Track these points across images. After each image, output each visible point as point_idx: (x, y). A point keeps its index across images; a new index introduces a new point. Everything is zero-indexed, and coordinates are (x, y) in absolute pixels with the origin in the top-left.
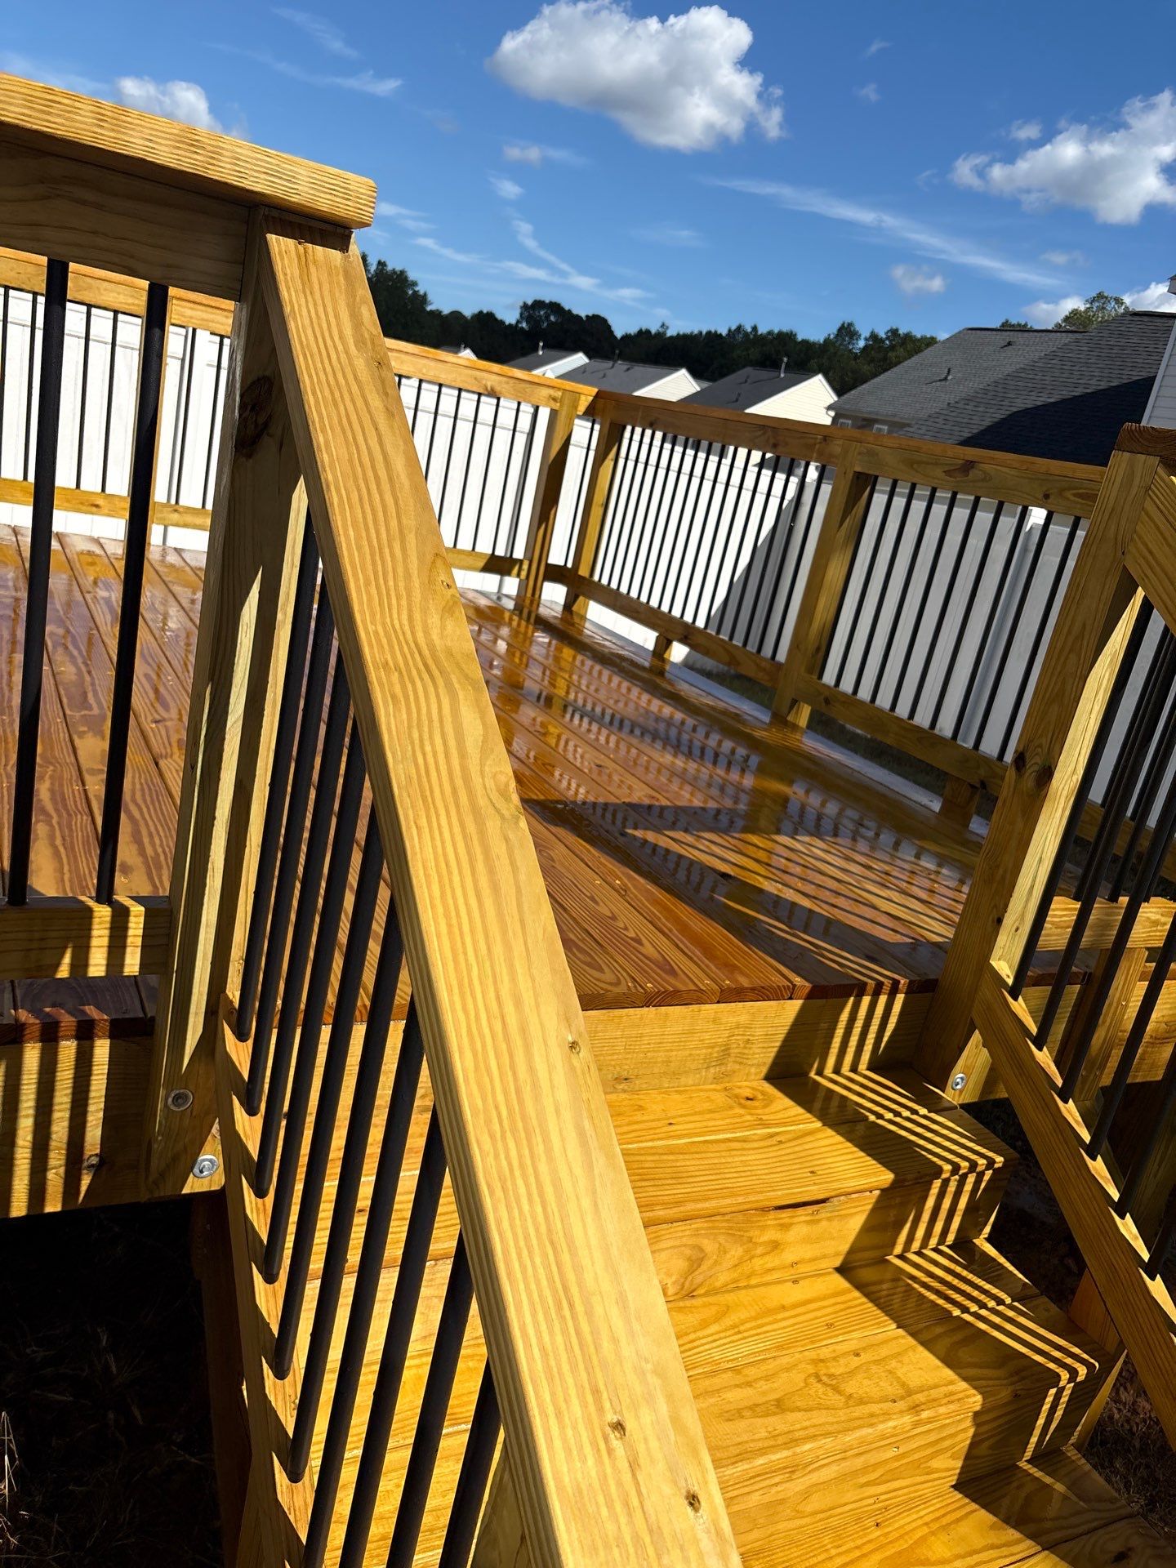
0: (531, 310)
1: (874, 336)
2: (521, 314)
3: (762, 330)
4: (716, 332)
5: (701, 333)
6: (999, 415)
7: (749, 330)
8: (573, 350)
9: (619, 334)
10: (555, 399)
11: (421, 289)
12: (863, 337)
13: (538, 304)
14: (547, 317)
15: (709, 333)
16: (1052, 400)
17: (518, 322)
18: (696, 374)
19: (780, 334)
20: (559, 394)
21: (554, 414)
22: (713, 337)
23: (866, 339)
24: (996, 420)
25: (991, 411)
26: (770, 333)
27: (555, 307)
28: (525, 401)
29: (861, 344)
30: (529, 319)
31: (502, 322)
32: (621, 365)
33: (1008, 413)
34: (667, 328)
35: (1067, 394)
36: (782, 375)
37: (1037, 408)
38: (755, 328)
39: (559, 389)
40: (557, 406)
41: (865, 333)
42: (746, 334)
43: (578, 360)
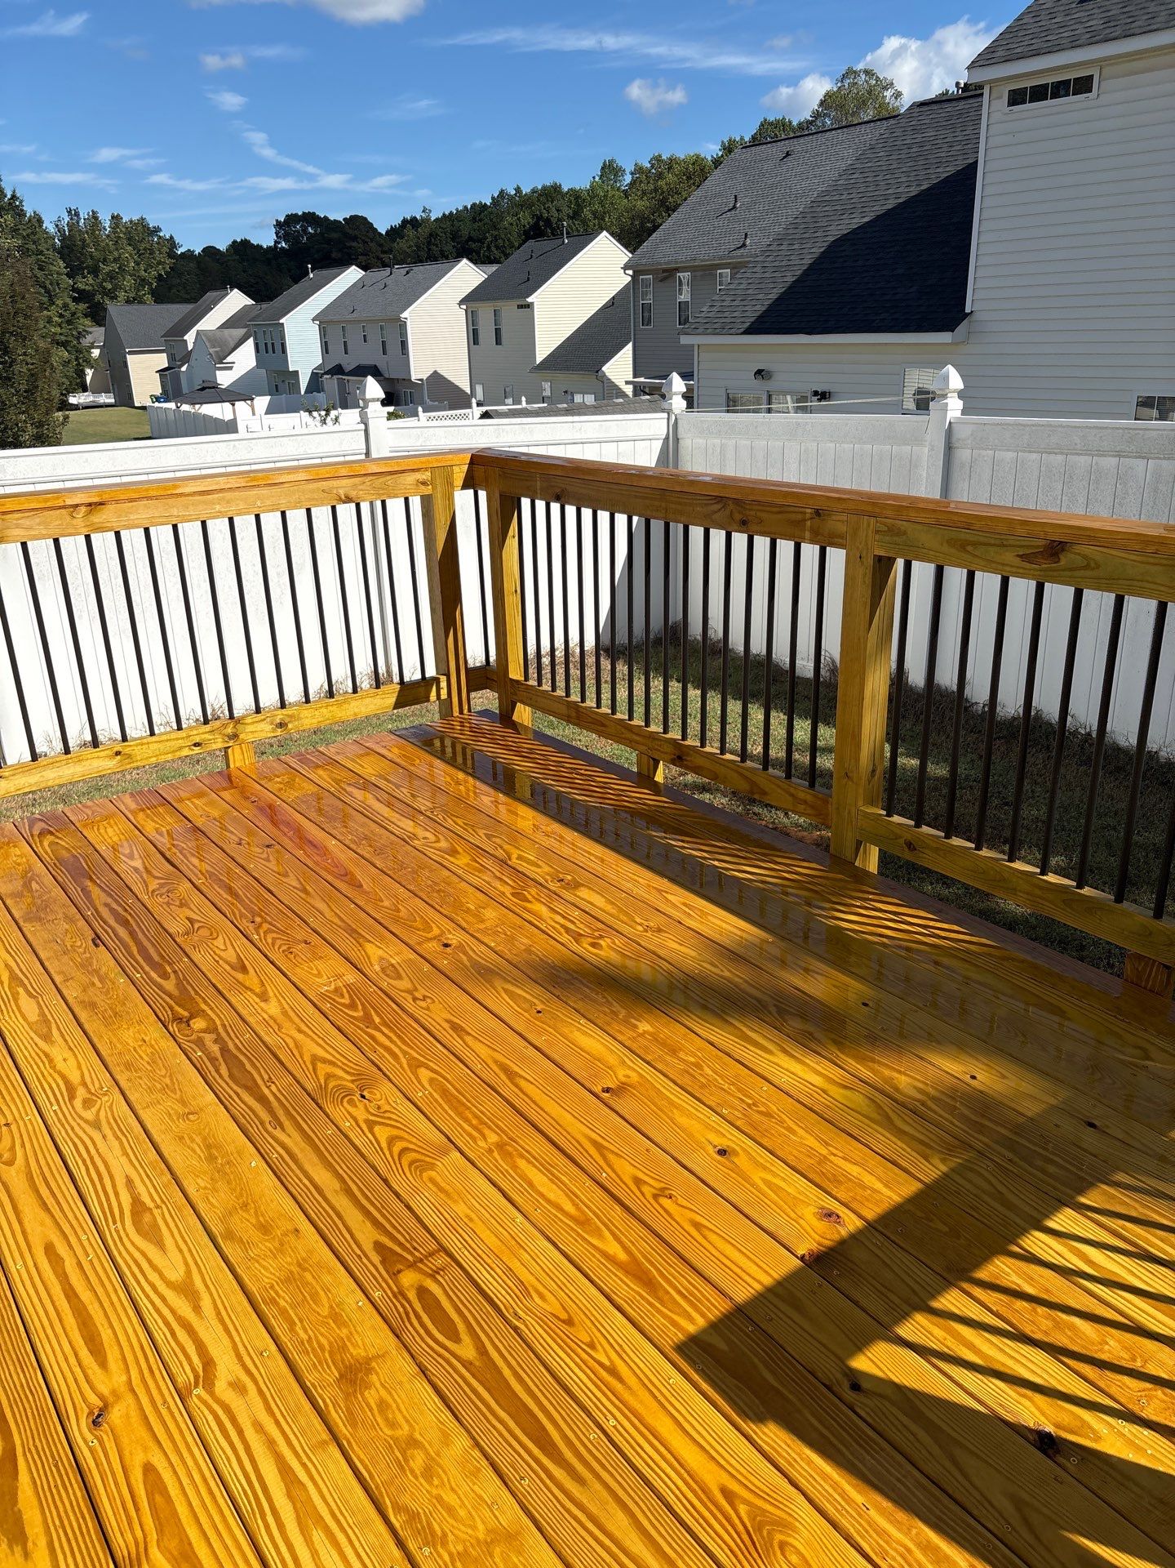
0: (286, 226)
1: (639, 170)
2: (277, 234)
3: (526, 190)
4: (481, 203)
5: (466, 207)
6: (818, 250)
7: (513, 192)
8: (343, 263)
9: (382, 229)
10: (424, 483)
11: (165, 233)
12: (627, 172)
13: (291, 219)
14: (305, 230)
15: (474, 205)
16: (866, 220)
17: (276, 242)
18: (477, 260)
19: (544, 188)
20: (426, 476)
21: (427, 502)
22: (478, 210)
23: (632, 174)
24: (816, 256)
25: (808, 246)
26: (534, 191)
27: (310, 218)
28: (390, 497)
29: (628, 179)
30: (286, 237)
31: (259, 247)
32: (399, 271)
33: (826, 244)
34: (430, 211)
35: (879, 209)
36: (566, 241)
37: (854, 232)
38: (518, 190)
39: (426, 469)
40: (428, 490)
41: (629, 167)
42: (511, 198)
43: (352, 275)
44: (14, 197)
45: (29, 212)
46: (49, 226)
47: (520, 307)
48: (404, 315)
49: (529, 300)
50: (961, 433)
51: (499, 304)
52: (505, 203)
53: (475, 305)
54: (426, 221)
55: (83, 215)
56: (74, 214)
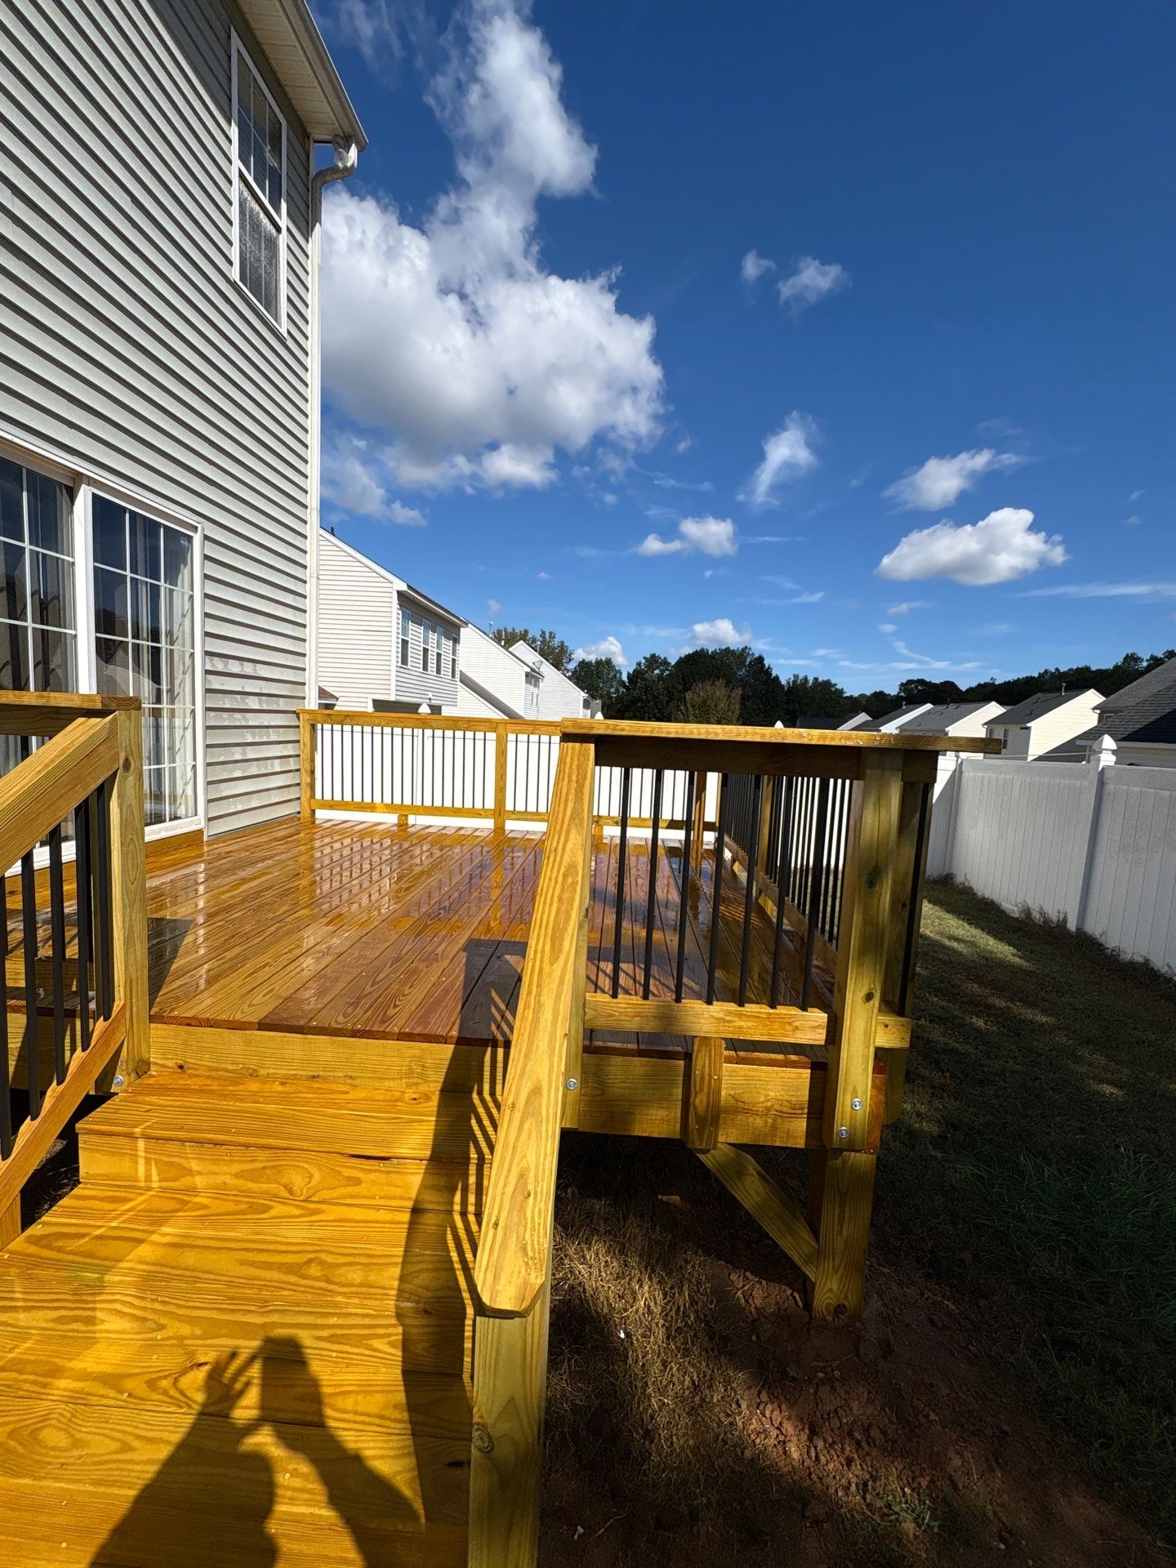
0: (904, 686)
2: (900, 689)
4: (1030, 676)
5: (1020, 678)
8: (925, 703)
11: (839, 687)
13: (910, 682)
14: (915, 688)
15: (1025, 678)
17: (897, 693)
18: (1001, 703)
19: (1078, 669)
26: (1070, 670)
27: (921, 682)
30: (904, 691)
31: (888, 695)
32: (952, 706)
36: (1066, 694)
42: (1052, 674)
43: (929, 706)
44: (769, 668)
45: (774, 675)
46: (784, 682)
47: (1022, 728)
48: (947, 729)
49: (1028, 725)
50: (1108, 774)
51: (1008, 727)
52: (1047, 677)
53: (993, 726)
54: (993, 684)
55: (801, 677)
56: (796, 676)
